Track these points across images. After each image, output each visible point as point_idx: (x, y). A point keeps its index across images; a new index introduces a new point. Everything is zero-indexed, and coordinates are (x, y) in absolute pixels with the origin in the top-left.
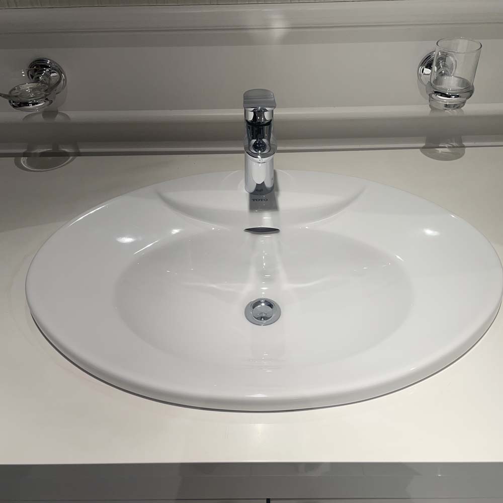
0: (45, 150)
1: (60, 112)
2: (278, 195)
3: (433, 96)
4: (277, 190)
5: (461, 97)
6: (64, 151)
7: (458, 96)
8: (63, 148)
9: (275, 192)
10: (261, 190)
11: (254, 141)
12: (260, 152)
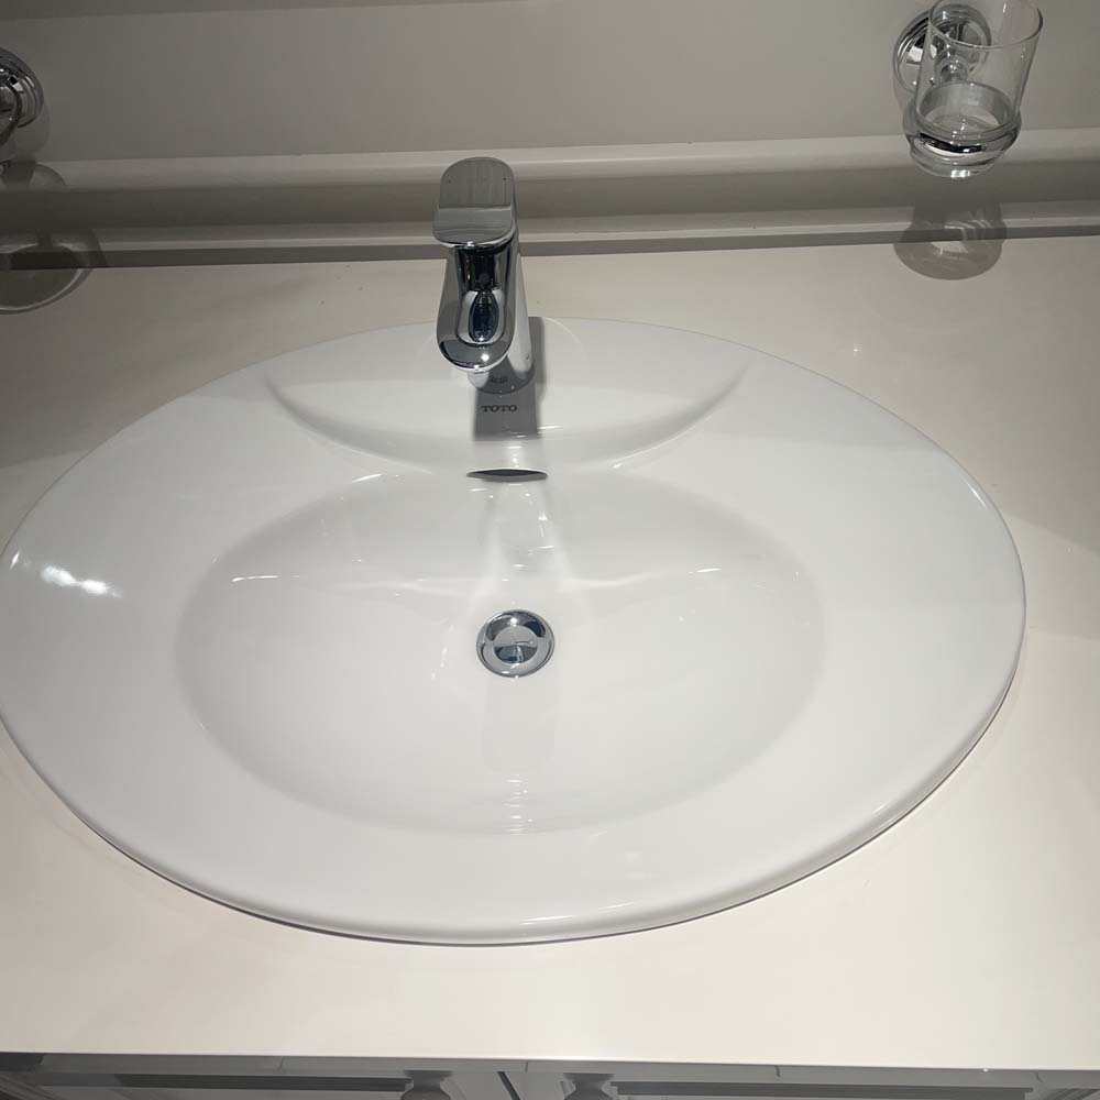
0: (23, 247)
1: (40, 163)
2: (542, 391)
3: (918, 142)
4: (542, 380)
5: (985, 150)
6: (66, 249)
7: (979, 149)
8: (61, 241)
9: (537, 387)
10: (504, 380)
11: (472, 295)
12: (481, 339)
